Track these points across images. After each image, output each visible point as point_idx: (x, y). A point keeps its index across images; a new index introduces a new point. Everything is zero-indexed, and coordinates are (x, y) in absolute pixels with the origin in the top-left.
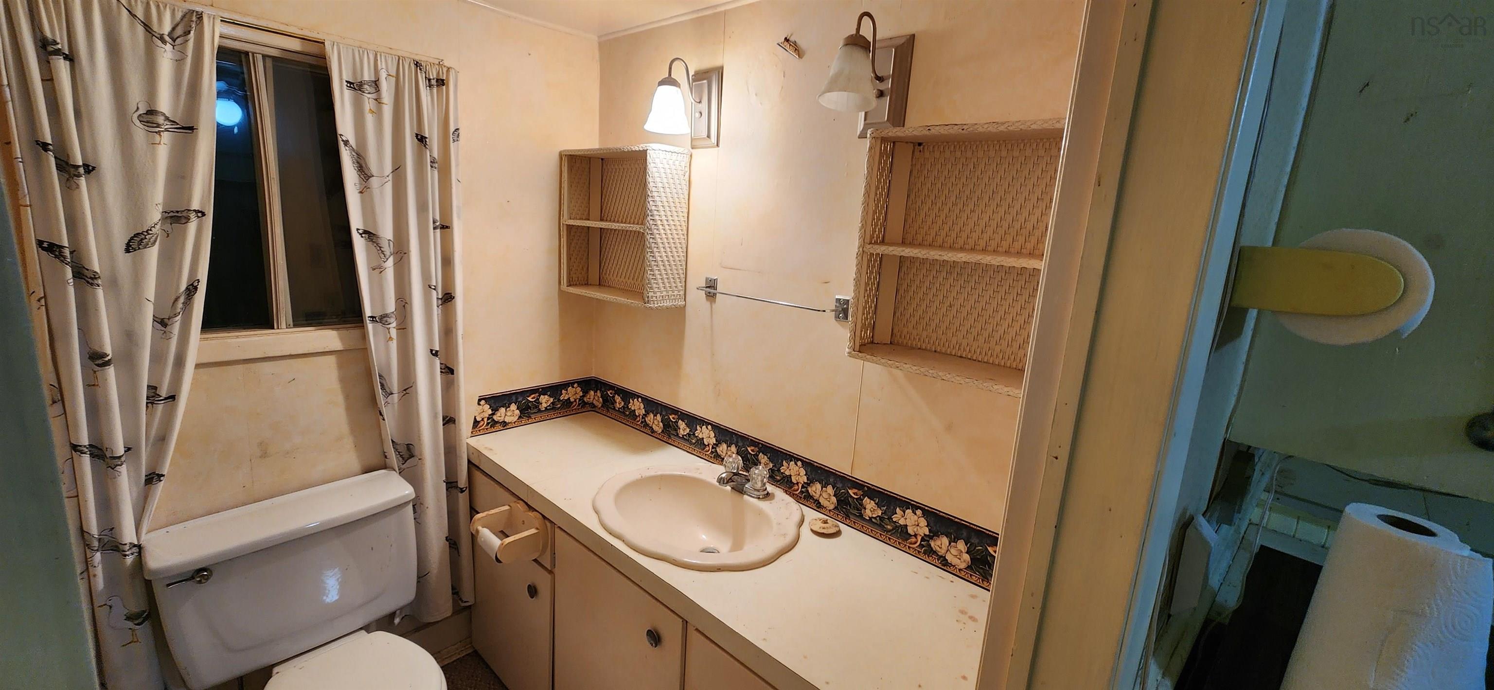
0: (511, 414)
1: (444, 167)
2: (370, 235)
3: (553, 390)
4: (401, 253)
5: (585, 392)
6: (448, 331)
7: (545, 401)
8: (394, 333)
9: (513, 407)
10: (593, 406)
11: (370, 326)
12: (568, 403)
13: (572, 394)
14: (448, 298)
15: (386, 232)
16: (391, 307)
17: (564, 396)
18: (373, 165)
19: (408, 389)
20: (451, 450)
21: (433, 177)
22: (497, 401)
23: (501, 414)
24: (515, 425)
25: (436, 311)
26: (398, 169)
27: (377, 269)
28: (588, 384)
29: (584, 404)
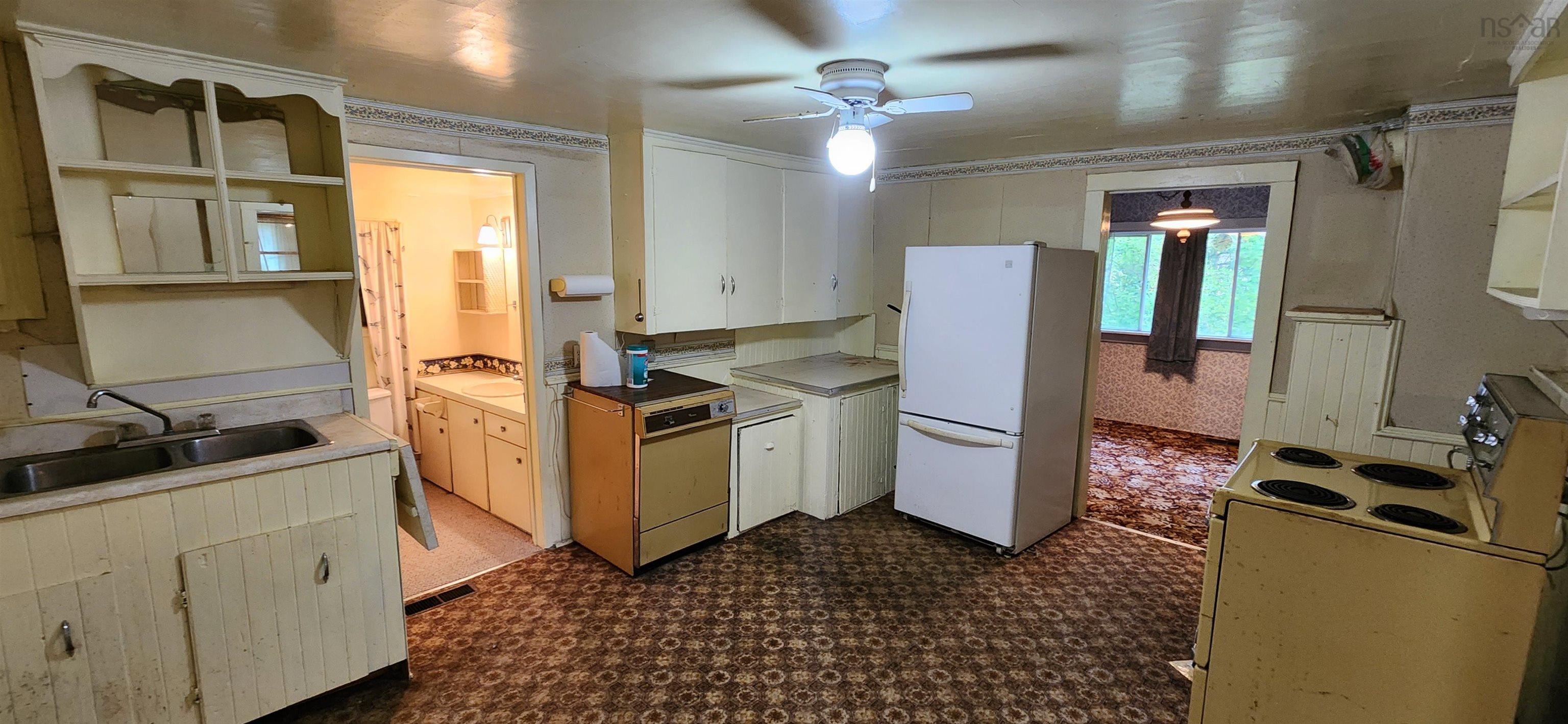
0: (436, 368)
1: (399, 262)
2: (369, 291)
3: (458, 359)
4: (382, 297)
5: (475, 361)
6: (403, 330)
7: (454, 364)
8: (380, 330)
9: (437, 365)
10: (479, 368)
11: (370, 327)
12: (465, 366)
13: (468, 361)
14: (403, 316)
15: (376, 289)
16: (379, 319)
17: (463, 362)
18: (369, 263)
19: (387, 354)
20: (407, 383)
21: (394, 267)
22: (429, 363)
23: (431, 369)
24: (438, 374)
25: (398, 321)
26: (380, 264)
28: (476, 357)
29: (475, 367)
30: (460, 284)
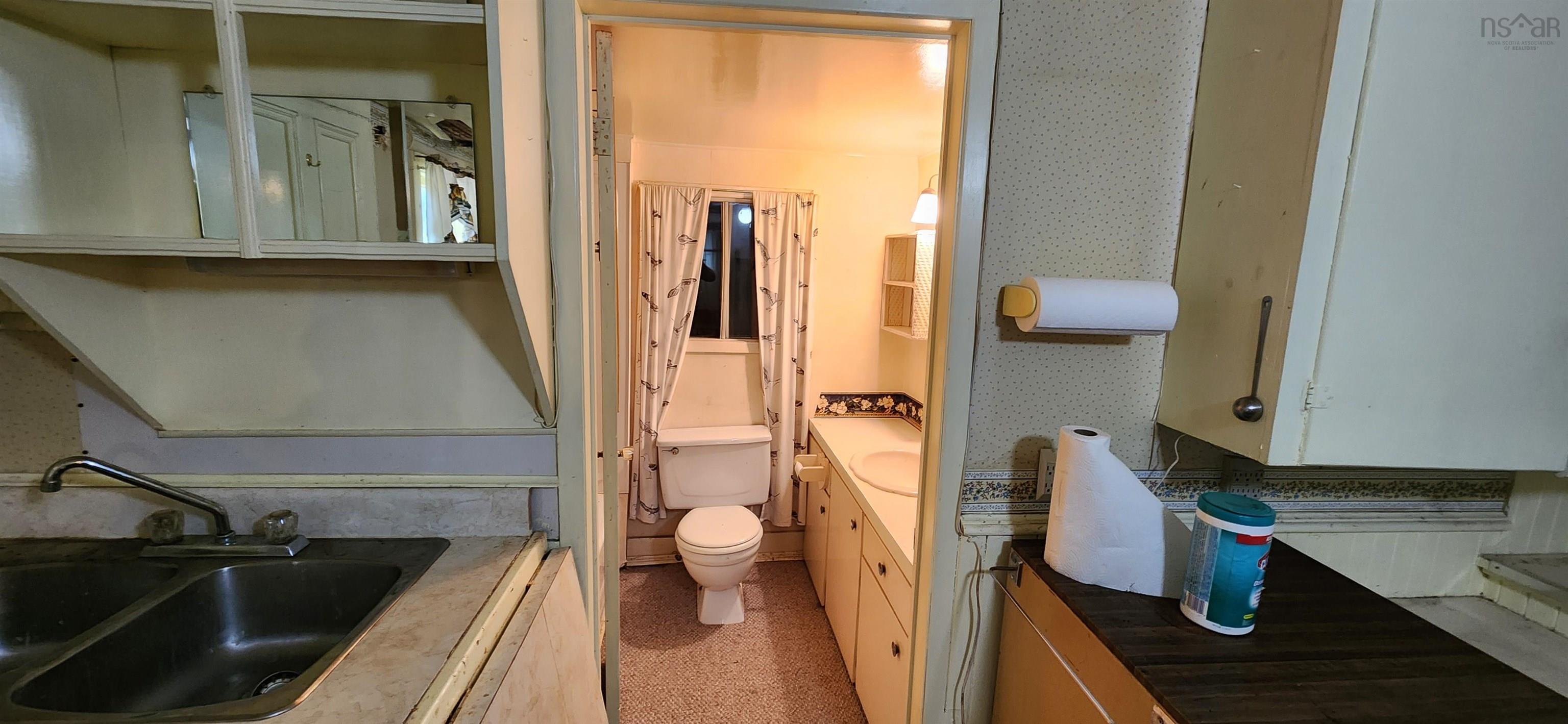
0: (841, 408)
1: (807, 253)
2: (766, 290)
3: (873, 398)
4: (781, 301)
5: (897, 404)
6: (803, 349)
7: (866, 404)
8: (774, 346)
9: (843, 404)
10: (901, 414)
11: (762, 341)
12: (882, 409)
13: (887, 403)
14: (804, 329)
15: (774, 289)
16: (773, 331)
17: (880, 403)
18: (770, 253)
19: (778, 381)
20: (798, 423)
21: (801, 257)
22: (833, 398)
23: (834, 407)
24: (843, 416)
25: (797, 336)
26: (783, 254)
27: (768, 309)
28: (899, 398)
29: (895, 412)
30: (889, 287)
